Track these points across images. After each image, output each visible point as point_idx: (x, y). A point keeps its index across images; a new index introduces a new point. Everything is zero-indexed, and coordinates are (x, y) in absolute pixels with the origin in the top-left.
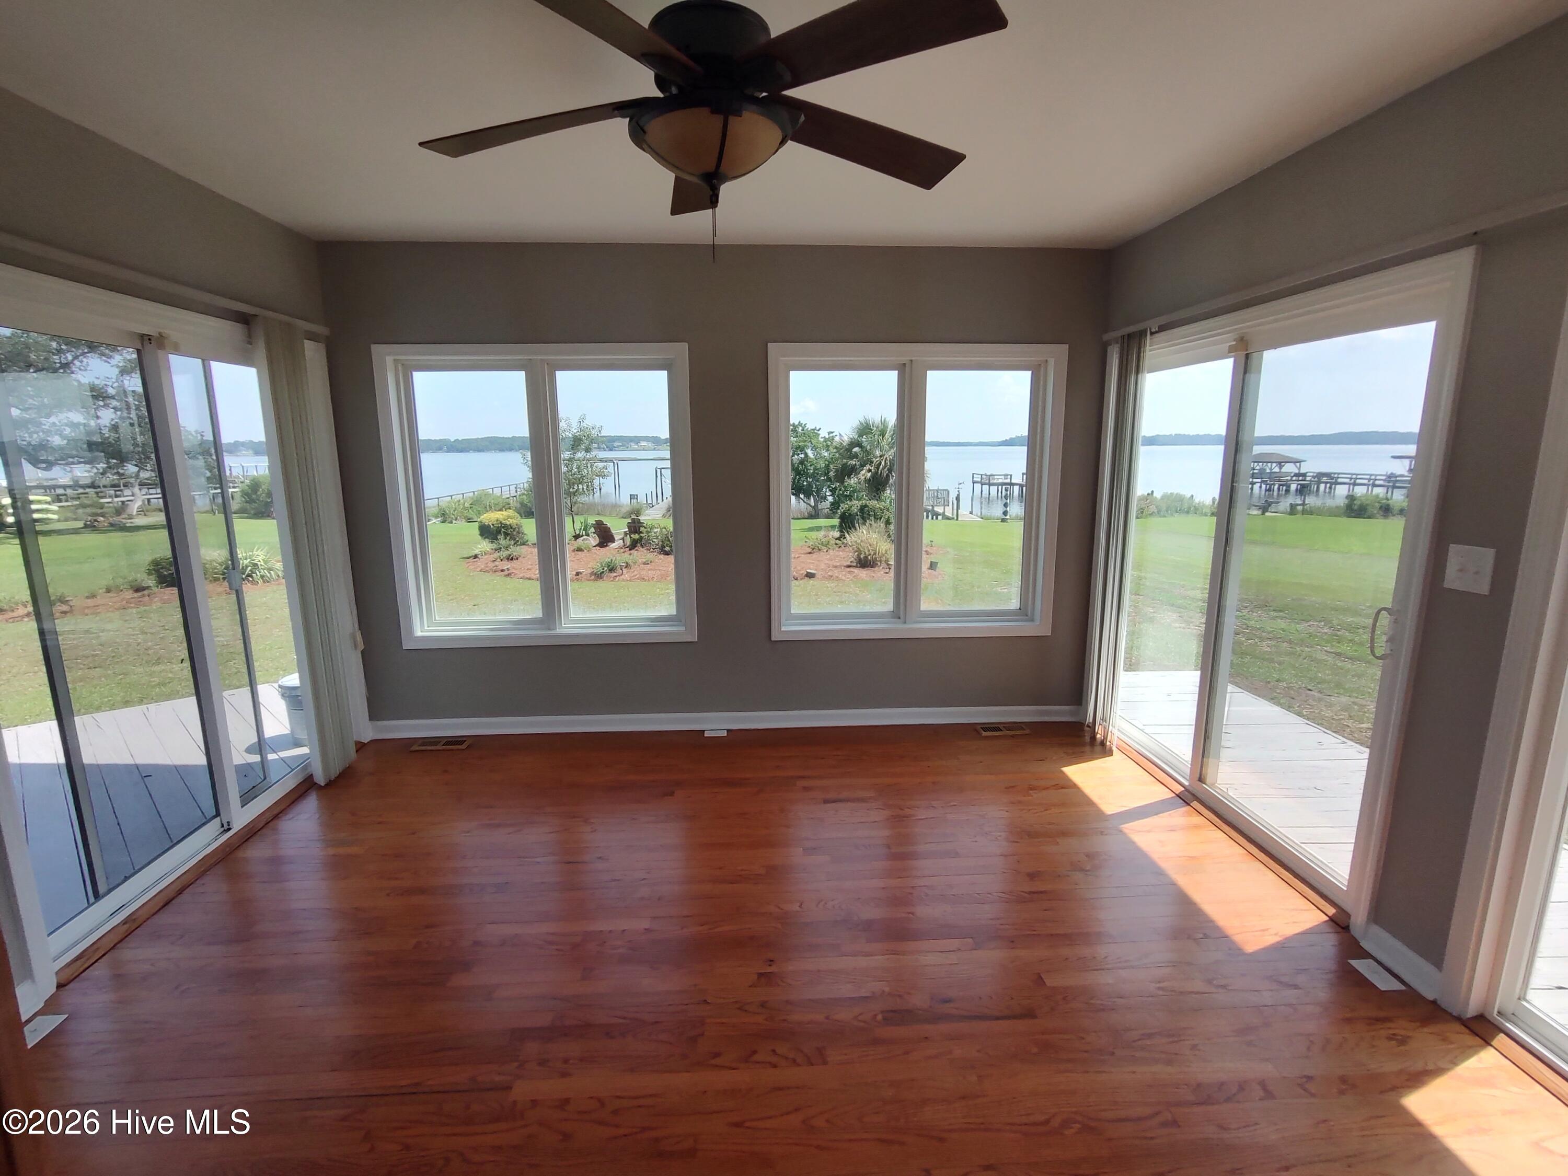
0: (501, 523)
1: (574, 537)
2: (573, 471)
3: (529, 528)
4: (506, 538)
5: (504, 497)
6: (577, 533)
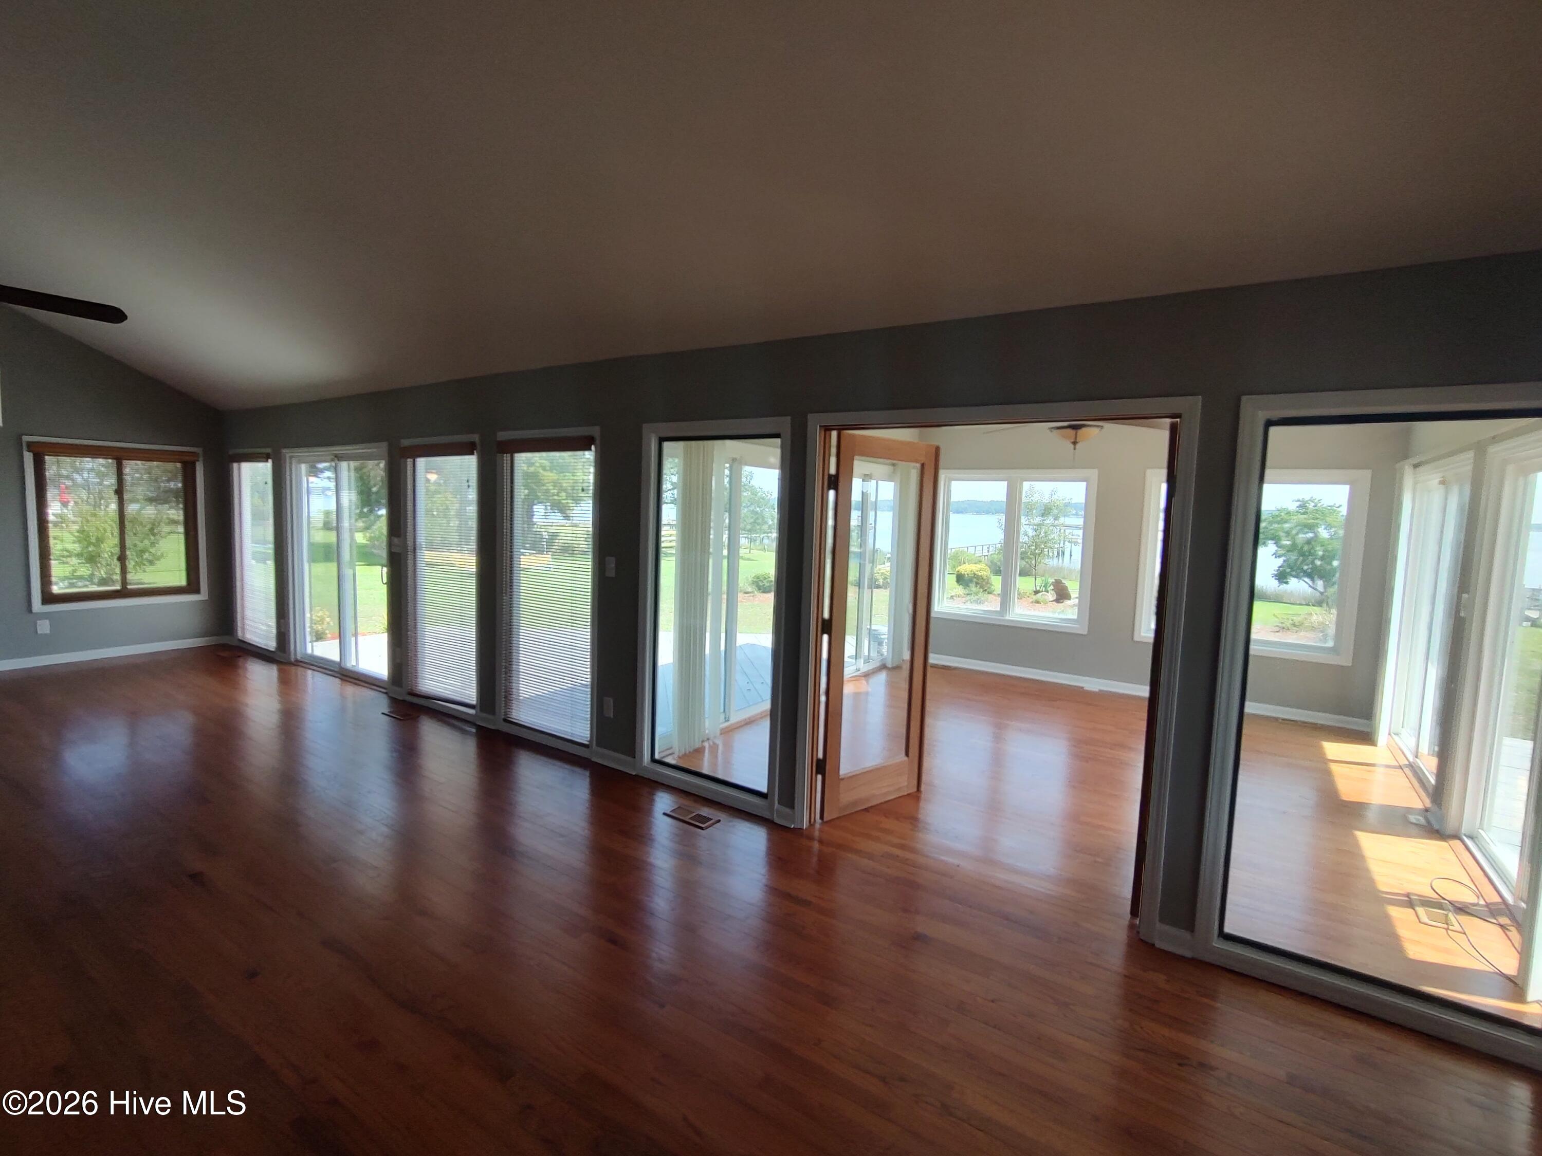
0: (975, 574)
1: (1035, 592)
2: (1040, 536)
3: (996, 582)
4: (976, 587)
5: (976, 555)
6: (1038, 588)
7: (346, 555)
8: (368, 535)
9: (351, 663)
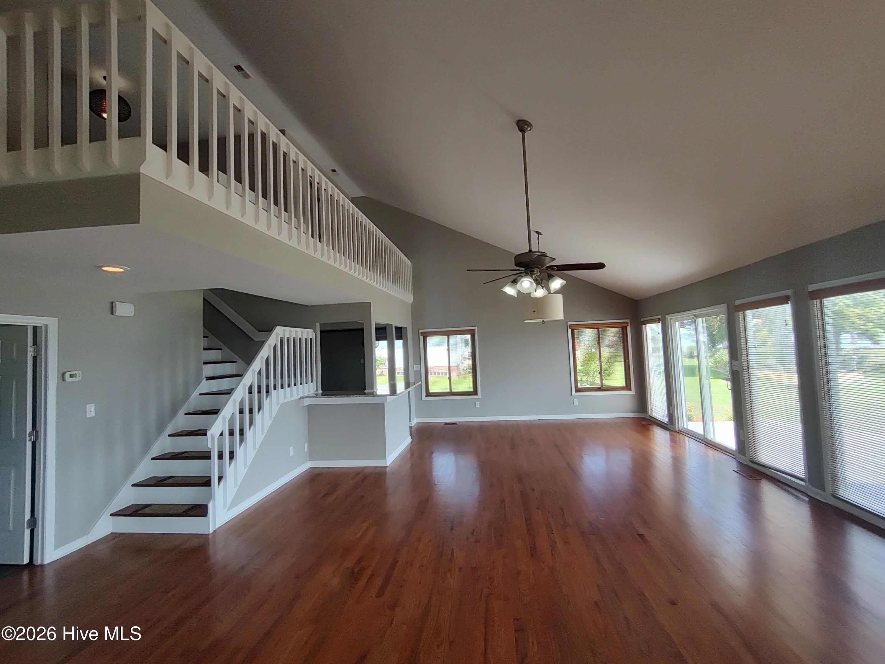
7: (704, 372)
8: (712, 360)
9: (710, 436)
